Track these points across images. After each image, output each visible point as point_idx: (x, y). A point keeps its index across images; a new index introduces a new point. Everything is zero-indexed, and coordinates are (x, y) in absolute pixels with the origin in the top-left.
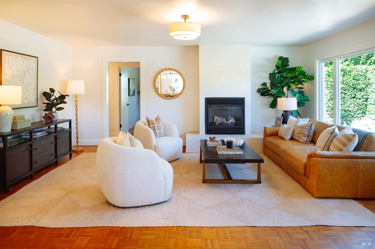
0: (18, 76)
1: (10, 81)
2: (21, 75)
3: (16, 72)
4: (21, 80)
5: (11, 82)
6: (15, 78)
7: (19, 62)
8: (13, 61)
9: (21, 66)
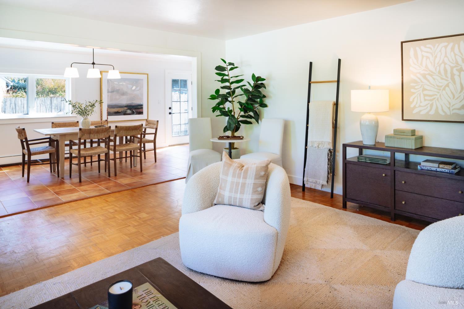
0: (439, 72)
1: (419, 81)
2: (445, 70)
3: (434, 65)
4: (447, 77)
5: (422, 82)
6: (431, 76)
7: (440, 51)
8: (425, 52)
9: (446, 56)
